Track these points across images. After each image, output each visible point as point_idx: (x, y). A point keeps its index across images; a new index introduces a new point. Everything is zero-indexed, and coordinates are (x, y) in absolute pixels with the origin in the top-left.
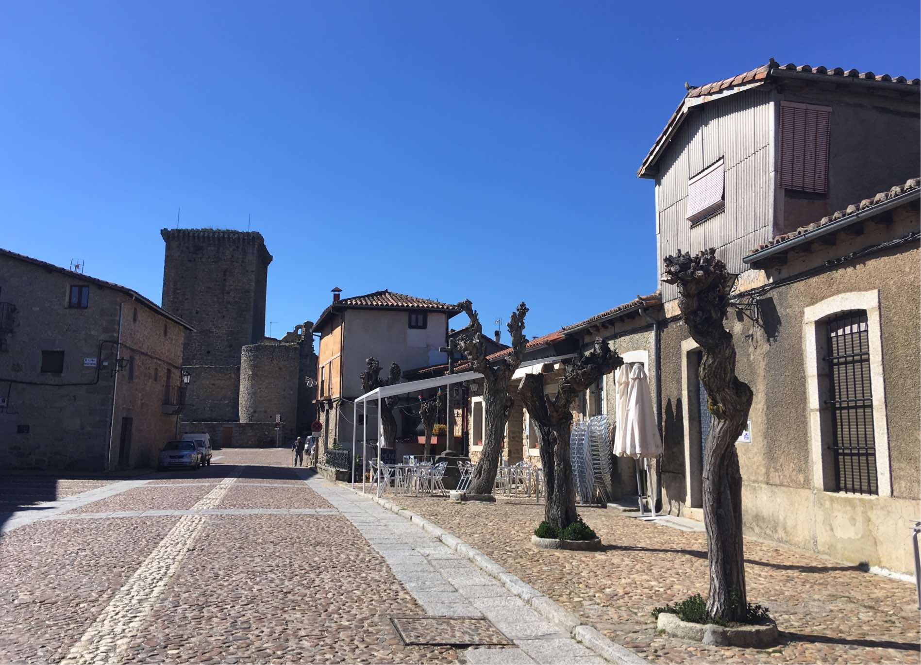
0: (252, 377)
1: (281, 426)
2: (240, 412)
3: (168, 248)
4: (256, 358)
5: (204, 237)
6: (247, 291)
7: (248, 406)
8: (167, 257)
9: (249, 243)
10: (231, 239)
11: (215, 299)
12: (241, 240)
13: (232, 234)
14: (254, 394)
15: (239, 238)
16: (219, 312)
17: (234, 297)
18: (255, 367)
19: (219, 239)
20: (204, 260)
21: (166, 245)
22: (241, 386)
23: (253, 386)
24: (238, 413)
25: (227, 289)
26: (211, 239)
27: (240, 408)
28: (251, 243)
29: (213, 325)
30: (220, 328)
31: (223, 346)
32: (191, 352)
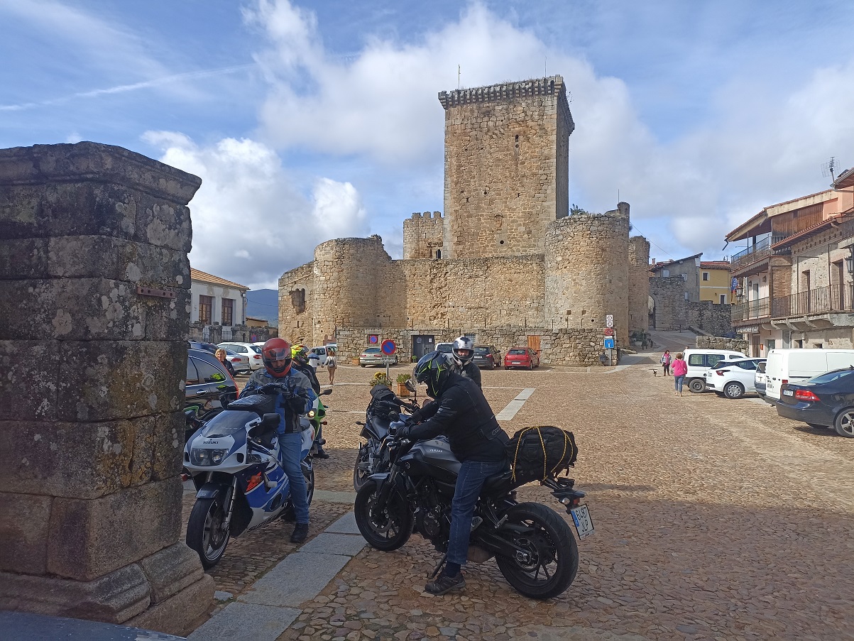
0: (563, 265)
3: (448, 117)
4: (566, 236)
5: (489, 93)
6: (547, 158)
8: (447, 127)
9: (546, 93)
10: (523, 91)
11: (508, 174)
12: (536, 89)
13: (523, 84)
14: (567, 288)
15: (533, 87)
16: (513, 190)
17: (531, 167)
18: (565, 250)
19: (507, 92)
21: (446, 113)
24: (544, 316)
25: (521, 157)
26: (498, 95)
28: (549, 91)
29: (505, 207)
30: (515, 209)
31: (520, 233)
32: (481, 243)
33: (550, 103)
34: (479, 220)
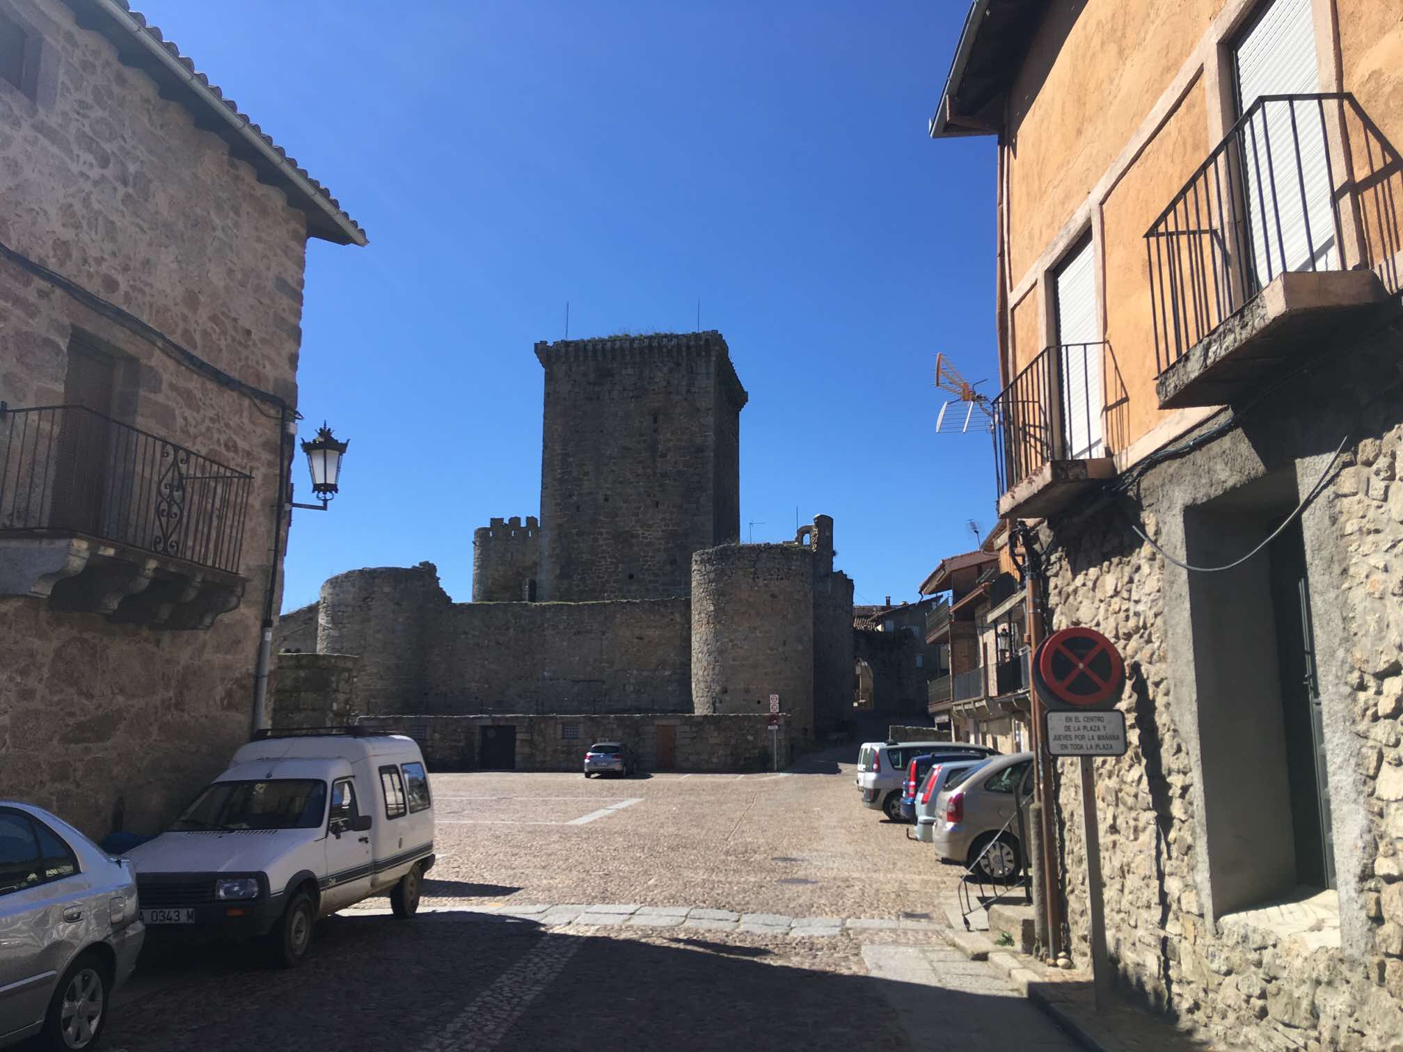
0: (716, 617)
1: (782, 722)
2: (694, 693)
3: (549, 378)
4: (720, 574)
5: (613, 349)
6: (700, 450)
7: (709, 679)
8: (547, 395)
9: (699, 355)
10: (665, 350)
11: (640, 471)
12: (684, 349)
13: (665, 340)
14: (721, 652)
15: (679, 346)
16: (649, 496)
17: (676, 463)
18: (719, 595)
19: (641, 350)
20: (615, 394)
21: (546, 373)
22: (693, 639)
23: (717, 635)
24: (691, 695)
25: (661, 447)
26: (627, 352)
27: (693, 685)
28: (703, 354)
29: (637, 521)
30: (651, 526)
31: (659, 563)
32: (598, 577)
33: (703, 370)
34: (596, 540)
